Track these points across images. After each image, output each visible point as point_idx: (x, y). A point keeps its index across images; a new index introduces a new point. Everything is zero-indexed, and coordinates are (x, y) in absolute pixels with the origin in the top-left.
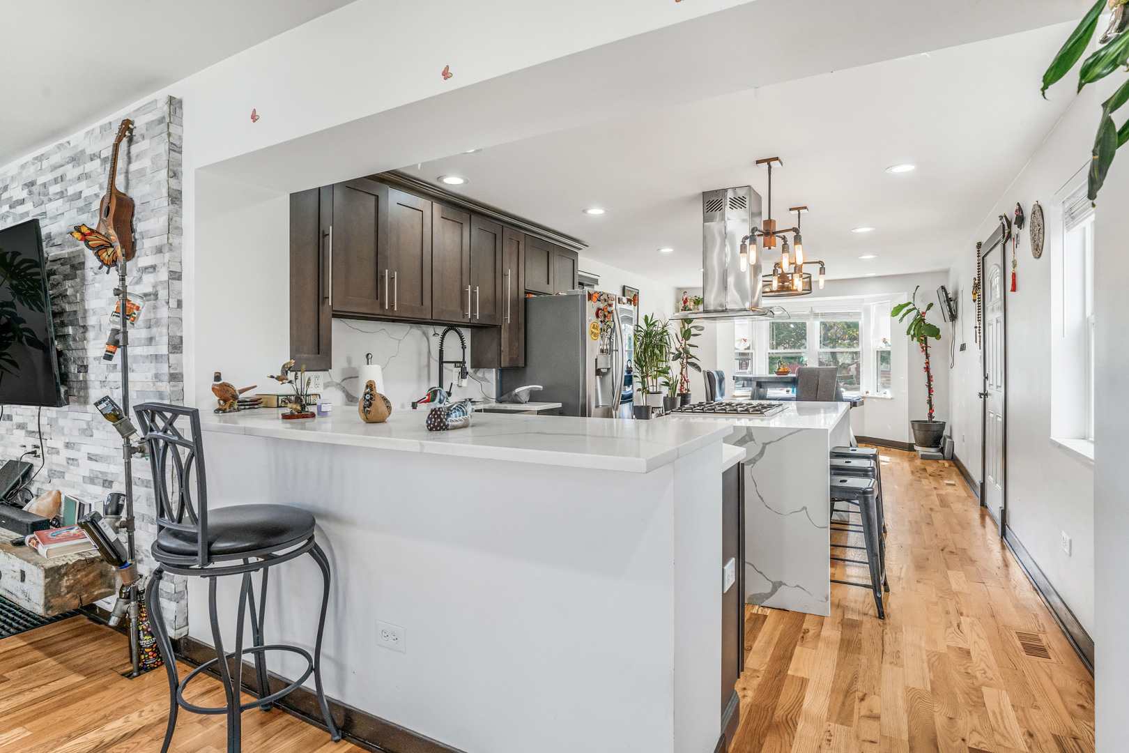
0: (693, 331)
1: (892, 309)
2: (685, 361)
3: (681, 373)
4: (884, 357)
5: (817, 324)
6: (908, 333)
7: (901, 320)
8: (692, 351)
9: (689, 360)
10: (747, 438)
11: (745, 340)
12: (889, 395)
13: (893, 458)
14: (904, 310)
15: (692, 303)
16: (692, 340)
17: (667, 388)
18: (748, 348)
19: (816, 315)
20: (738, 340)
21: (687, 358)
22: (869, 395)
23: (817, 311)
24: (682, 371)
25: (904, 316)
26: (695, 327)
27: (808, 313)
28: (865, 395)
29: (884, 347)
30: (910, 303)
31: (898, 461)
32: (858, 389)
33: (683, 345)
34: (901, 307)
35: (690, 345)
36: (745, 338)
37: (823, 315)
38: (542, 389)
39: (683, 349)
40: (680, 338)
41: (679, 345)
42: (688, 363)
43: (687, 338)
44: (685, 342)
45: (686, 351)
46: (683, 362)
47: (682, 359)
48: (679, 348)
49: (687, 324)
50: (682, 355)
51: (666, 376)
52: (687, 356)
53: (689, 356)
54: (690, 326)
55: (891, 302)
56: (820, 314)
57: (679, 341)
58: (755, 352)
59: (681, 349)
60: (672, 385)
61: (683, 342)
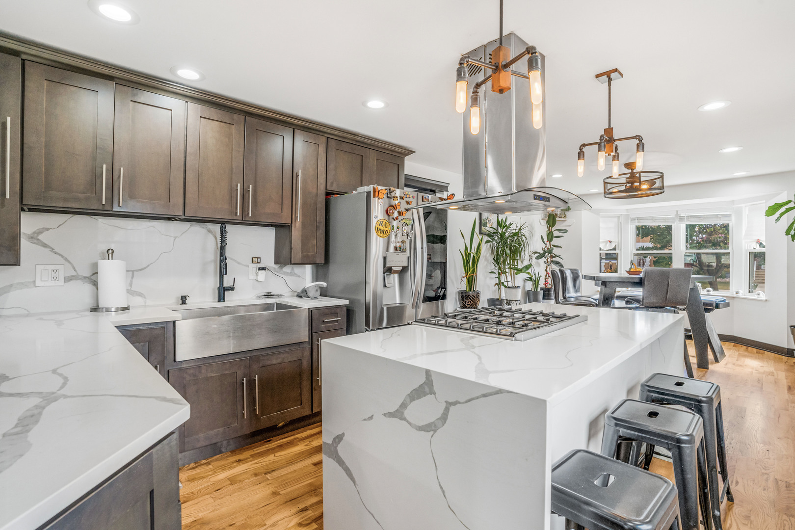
0: (556, 234)
1: (767, 209)
2: (549, 260)
3: (546, 270)
4: (758, 258)
5: (683, 226)
6: (788, 233)
7: (778, 219)
8: (556, 251)
9: (554, 259)
10: (427, 389)
11: (610, 242)
12: (763, 297)
13: (765, 364)
14: (783, 209)
16: (555, 241)
17: (531, 283)
18: (615, 249)
19: (682, 218)
20: (603, 242)
21: (552, 257)
22: (740, 295)
23: (683, 215)
24: (547, 268)
25: (782, 214)
26: (559, 230)
27: (674, 216)
28: (735, 295)
29: (759, 249)
30: (790, 201)
31: (772, 369)
32: (728, 289)
33: (548, 245)
34: (777, 207)
36: (610, 240)
37: (688, 217)
38: (325, 286)
39: (548, 249)
40: (546, 239)
41: (544, 246)
42: (552, 261)
43: (550, 240)
44: (550, 243)
45: (550, 251)
46: (547, 260)
47: (547, 258)
48: (544, 249)
49: (551, 228)
50: (546, 254)
51: (528, 273)
52: (551, 255)
53: (554, 255)
54: (554, 228)
55: (764, 201)
56: (686, 217)
57: (544, 242)
58: (621, 252)
59: (546, 249)
60: (535, 281)
61: (548, 243)
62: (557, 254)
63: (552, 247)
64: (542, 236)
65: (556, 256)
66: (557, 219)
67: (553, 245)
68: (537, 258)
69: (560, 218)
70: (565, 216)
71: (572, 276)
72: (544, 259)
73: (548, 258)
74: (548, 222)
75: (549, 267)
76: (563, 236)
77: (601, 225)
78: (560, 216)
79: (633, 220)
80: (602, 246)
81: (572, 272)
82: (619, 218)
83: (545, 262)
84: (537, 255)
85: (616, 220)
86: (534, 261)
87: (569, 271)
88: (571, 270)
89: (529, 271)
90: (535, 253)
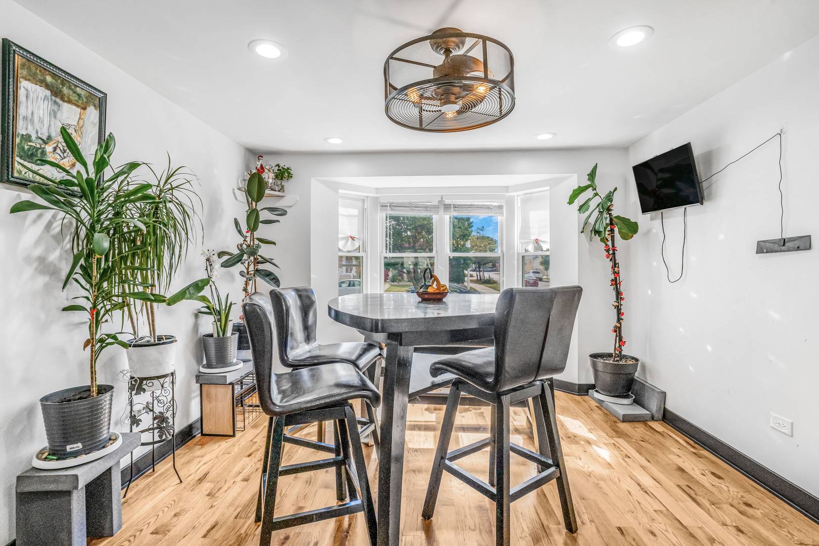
0: (264, 215)
2: (251, 268)
5: (447, 219)
8: (264, 251)
9: (260, 267)
11: (353, 238)
14: (583, 197)
15: (272, 175)
16: (263, 231)
17: (212, 318)
18: (358, 250)
19: (447, 207)
20: (343, 238)
21: (257, 262)
23: (447, 202)
24: (246, 284)
26: (271, 210)
27: (437, 203)
30: (590, 186)
33: (248, 239)
34: (577, 193)
35: (260, 240)
36: (352, 236)
37: (455, 207)
39: (248, 246)
40: (244, 228)
41: (241, 240)
42: (257, 271)
43: (253, 228)
44: (252, 234)
45: (253, 252)
46: (248, 269)
47: (246, 265)
48: (241, 245)
49: (254, 203)
50: (245, 257)
51: (204, 299)
52: (255, 259)
53: (260, 259)
54: (260, 205)
55: (548, 188)
56: (452, 206)
57: (240, 232)
58: (367, 255)
59: (245, 246)
60: (219, 312)
61: (249, 235)
62: (267, 257)
63: (256, 242)
64: (236, 220)
65: (265, 261)
66: (267, 192)
67: (257, 239)
68: (225, 265)
69: (272, 190)
70: (282, 189)
71: (299, 303)
72: (239, 267)
73: (249, 265)
74: (249, 192)
75: (251, 282)
76: (278, 221)
77: (342, 210)
78: (273, 187)
79: (384, 206)
80: (341, 244)
81: (300, 296)
82: (364, 202)
83: (242, 274)
84: (226, 258)
85: (360, 203)
86: (218, 271)
87: (293, 293)
88: (297, 290)
89: (206, 292)
90: (221, 254)
